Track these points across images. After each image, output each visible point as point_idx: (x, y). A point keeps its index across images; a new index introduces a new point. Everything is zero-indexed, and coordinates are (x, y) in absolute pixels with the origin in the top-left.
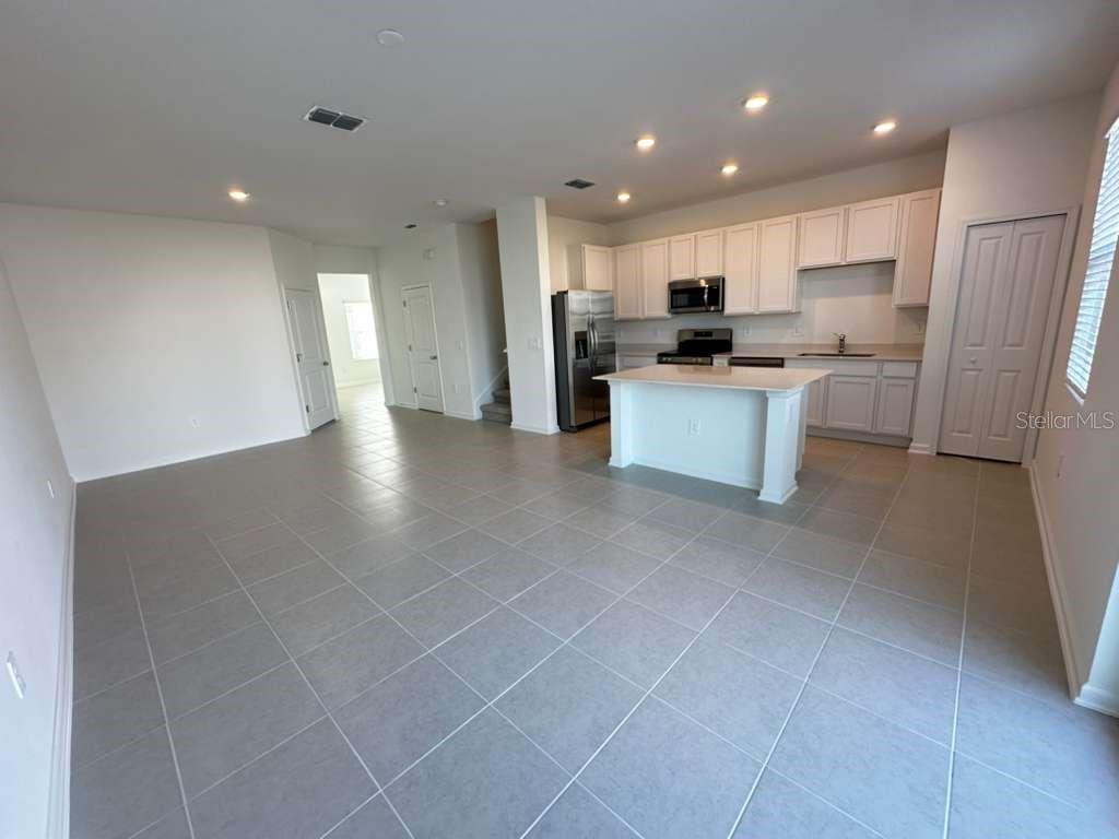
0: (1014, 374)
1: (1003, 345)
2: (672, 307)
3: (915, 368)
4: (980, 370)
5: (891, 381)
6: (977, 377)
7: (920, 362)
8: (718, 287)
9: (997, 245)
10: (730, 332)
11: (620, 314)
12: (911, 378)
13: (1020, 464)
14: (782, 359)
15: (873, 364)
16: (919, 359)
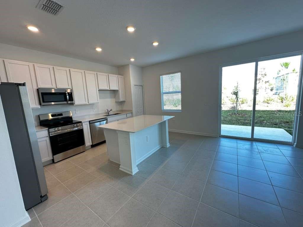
0: (142, 113)
2: (43, 102)
9: (137, 89)
15: (126, 115)
16: (131, 112)
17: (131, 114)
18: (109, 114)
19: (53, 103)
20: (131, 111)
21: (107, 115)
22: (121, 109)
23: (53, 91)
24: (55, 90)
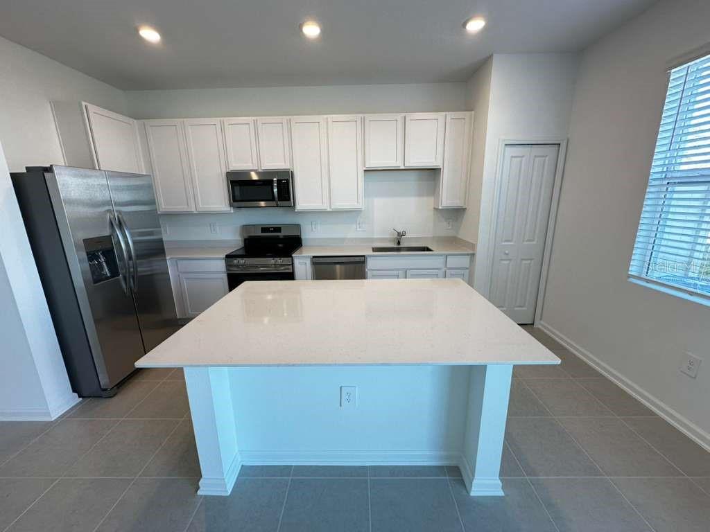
0: (529, 261)
1: (523, 241)
2: (234, 201)
3: (469, 260)
4: (510, 260)
5: (453, 272)
6: (509, 264)
7: (473, 255)
8: (288, 181)
9: (521, 162)
10: (298, 226)
11: (163, 207)
12: (467, 268)
13: (533, 324)
14: (364, 256)
15: (442, 259)
16: (472, 252)
17: (467, 259)
18: (399, 243)
19: (263, 204)
20: (473, 246)
21: (396, 246)
22: (451, 233)
23: (255, 177)
24: (258, 173)
